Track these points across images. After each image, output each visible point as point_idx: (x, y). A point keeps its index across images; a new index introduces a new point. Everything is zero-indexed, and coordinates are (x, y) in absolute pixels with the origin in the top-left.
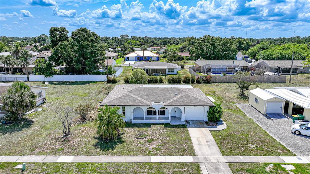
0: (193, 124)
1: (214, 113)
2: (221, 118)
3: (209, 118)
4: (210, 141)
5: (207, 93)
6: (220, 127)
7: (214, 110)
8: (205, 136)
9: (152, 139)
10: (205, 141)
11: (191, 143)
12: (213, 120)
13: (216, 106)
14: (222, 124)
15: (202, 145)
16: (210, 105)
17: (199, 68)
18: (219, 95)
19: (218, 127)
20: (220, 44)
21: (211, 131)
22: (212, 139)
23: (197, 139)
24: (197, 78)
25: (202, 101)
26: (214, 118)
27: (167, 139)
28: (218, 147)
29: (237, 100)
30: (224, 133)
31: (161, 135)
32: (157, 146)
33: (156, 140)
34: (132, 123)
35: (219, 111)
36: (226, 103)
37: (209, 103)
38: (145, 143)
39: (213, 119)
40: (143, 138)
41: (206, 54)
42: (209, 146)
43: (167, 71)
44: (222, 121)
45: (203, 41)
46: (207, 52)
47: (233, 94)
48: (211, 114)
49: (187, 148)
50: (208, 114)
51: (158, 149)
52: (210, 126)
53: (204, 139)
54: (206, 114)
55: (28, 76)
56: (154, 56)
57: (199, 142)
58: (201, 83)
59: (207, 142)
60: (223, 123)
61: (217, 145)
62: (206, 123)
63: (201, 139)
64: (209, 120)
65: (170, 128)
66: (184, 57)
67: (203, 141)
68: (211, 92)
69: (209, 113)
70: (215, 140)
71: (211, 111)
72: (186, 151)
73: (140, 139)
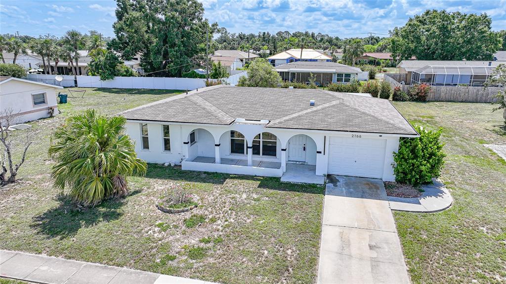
0: (347, 185)
1: (413, 159)
2: (437, 176)
3: (397, 172)
4: (385, 246)
5: (412, 118)
6: (429, 203)
7: (413, 151)
8: (370, 226)
9: (202, 218)
10: (365, 244)
11: (314, 246)
12: (410, 180)
13: (421, 139)
14: (437, 193)
15: (350, 256)
16: (402, 132)
17: (407, 75)
18: (442, 124)
19: (422, 201)
20: (460, 27)
21: (396, 213)
22: (395, 238)
23: (341, 233)
24: (395, 89)
25: (381, 120)
26: (414, 173)
27: (248, 221)
28: (411, 271)
29: (494, 136)
30: (442, 222)
31: (237, 207)
32: (201, 241)
33: (213, 220)
34: (183, 168)
35: (432, 154)
36: (462, 141)
37: (400, 129)
38: (176, 227)
39: (409, 176)
40: (179, 212)
41: (425, 49)
42: (375, 263)
43: (335, 78)
44: (439, 185)
45: (420, 21)
46: (427, 45)
47: (481, 124)
48: (406, 160)
49: (295, 262)
50: (396, 160)
51: (196, 253)
52: (398, 195)
53: (366, 235)
54: (390, 159)
55: (76, 78)
56: (322, 58)
57: (345, 243)
58: (403, 100)
59: (371, 247)
60: (442, 192)
61: (408, 263)
62: (388, 186)
63: (353, 236)
64: (397, 180)
65: (272, 191)
66: (381, 62)
67: (359, 244)
68: (423, 117)
69: (400, 157)
70: (404, 245)
71: (406, 151)
72: (286, 274)
73: (170, 212)
